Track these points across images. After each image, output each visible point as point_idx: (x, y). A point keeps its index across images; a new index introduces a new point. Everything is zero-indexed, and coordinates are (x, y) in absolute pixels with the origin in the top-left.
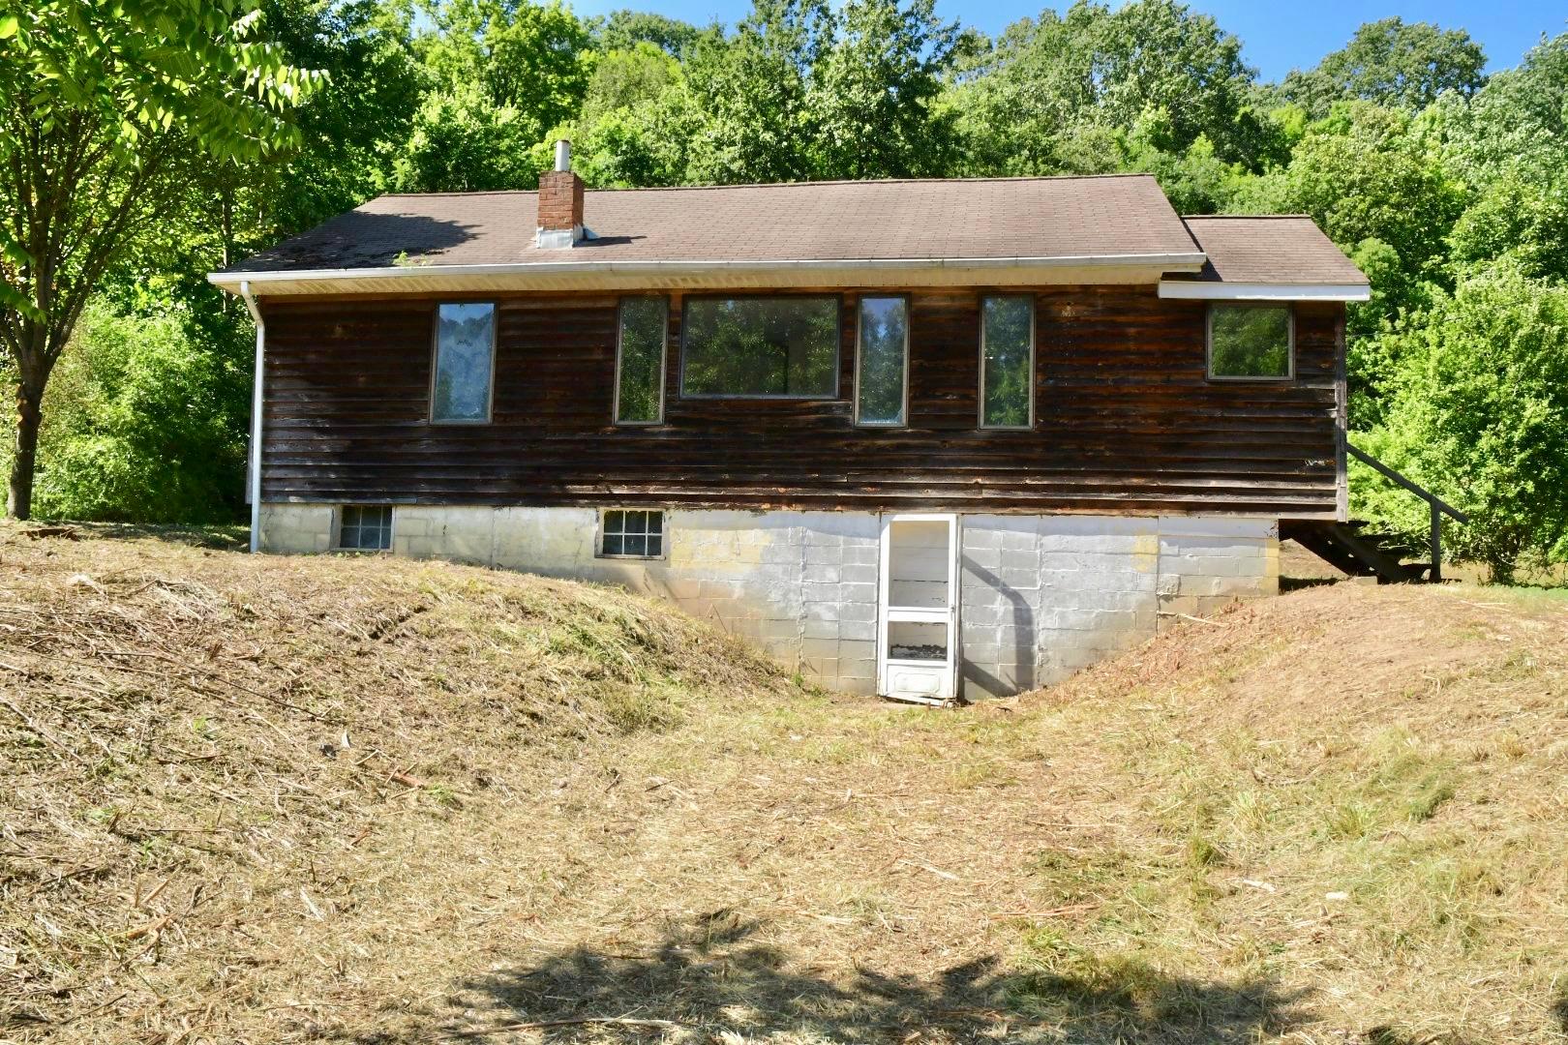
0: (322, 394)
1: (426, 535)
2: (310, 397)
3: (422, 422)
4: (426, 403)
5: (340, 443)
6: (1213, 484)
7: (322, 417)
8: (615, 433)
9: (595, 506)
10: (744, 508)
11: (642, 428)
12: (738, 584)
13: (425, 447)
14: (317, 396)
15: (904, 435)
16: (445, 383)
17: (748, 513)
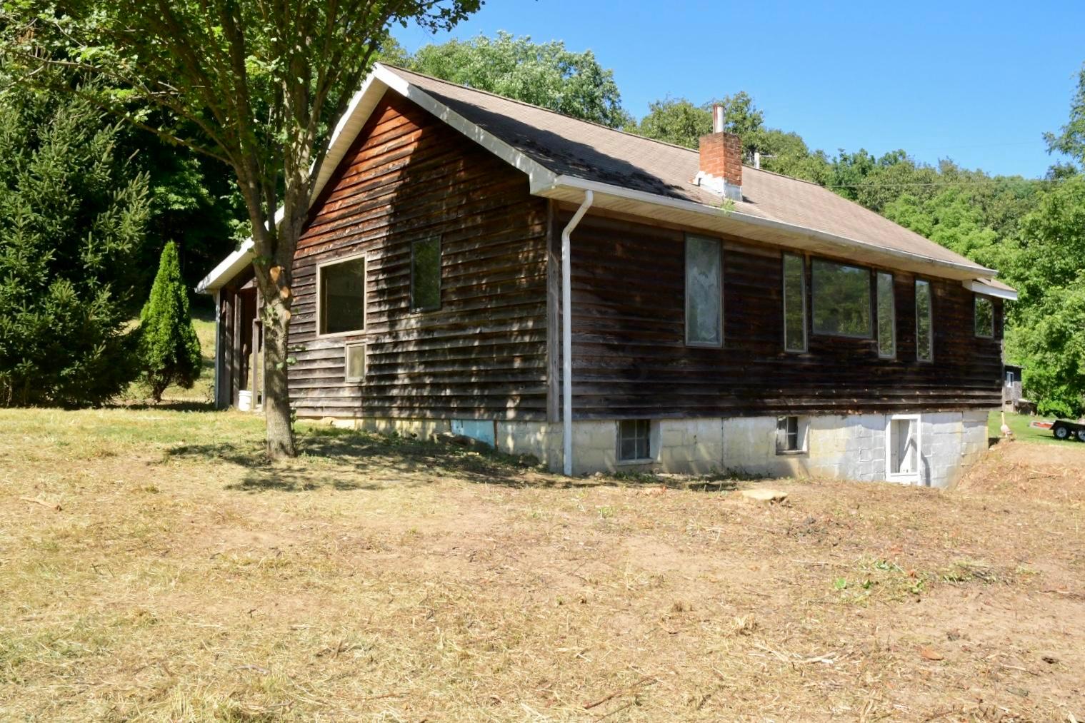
0: (610, 311)
1: (683, 445)
2: (600, 312)
3: (679, 344)
4: (683, 326)
5: (626, 359)
6: (977, 393)
7: (610, 333)
8: (785, 357)
9: (776, 415)
10: (836, 414)
11: (798, 354)
12: (836, 466)
13: (684, 365)
14: (605, 313)
15: (894, 364)
16: (693, 307)
17: (839, 417)
